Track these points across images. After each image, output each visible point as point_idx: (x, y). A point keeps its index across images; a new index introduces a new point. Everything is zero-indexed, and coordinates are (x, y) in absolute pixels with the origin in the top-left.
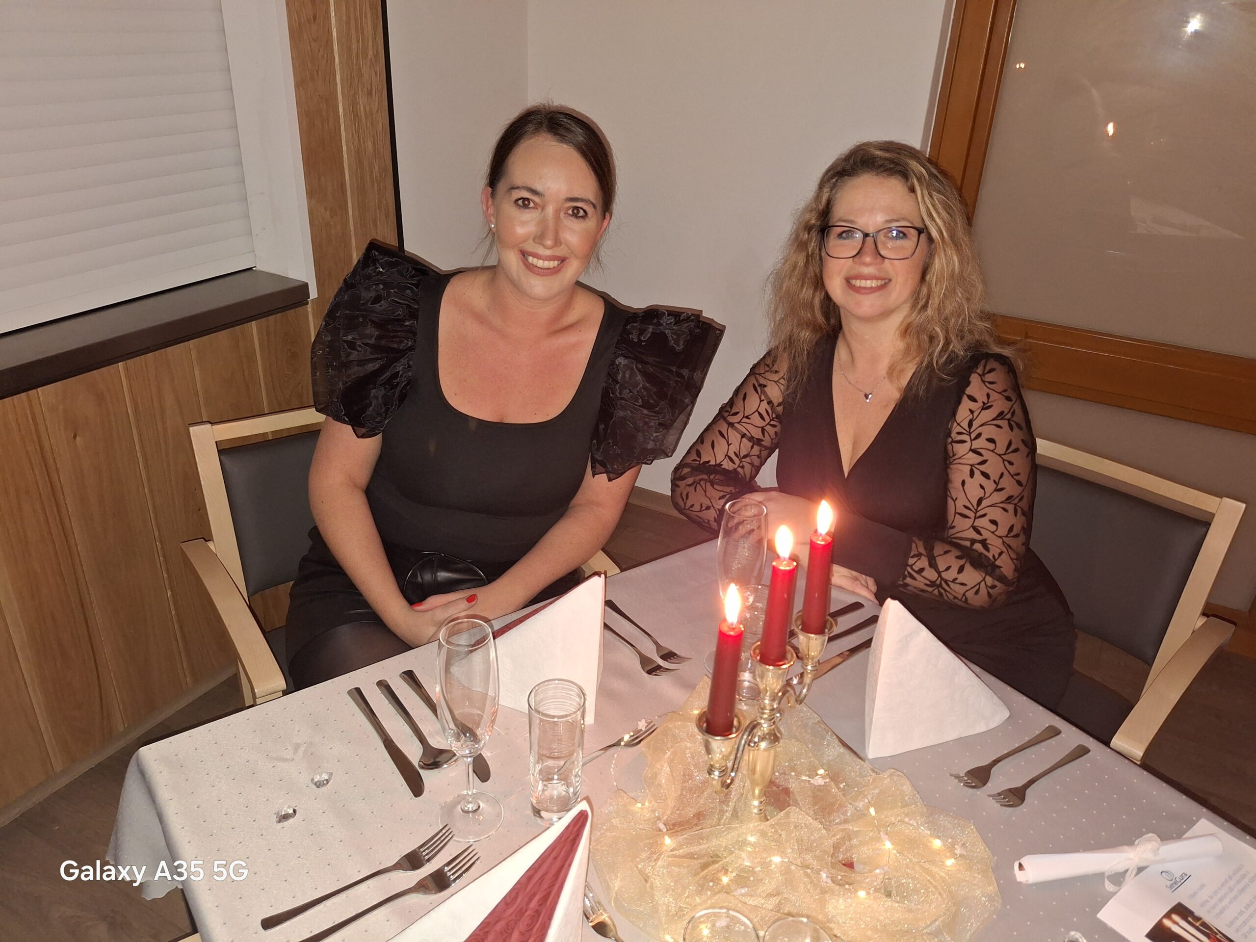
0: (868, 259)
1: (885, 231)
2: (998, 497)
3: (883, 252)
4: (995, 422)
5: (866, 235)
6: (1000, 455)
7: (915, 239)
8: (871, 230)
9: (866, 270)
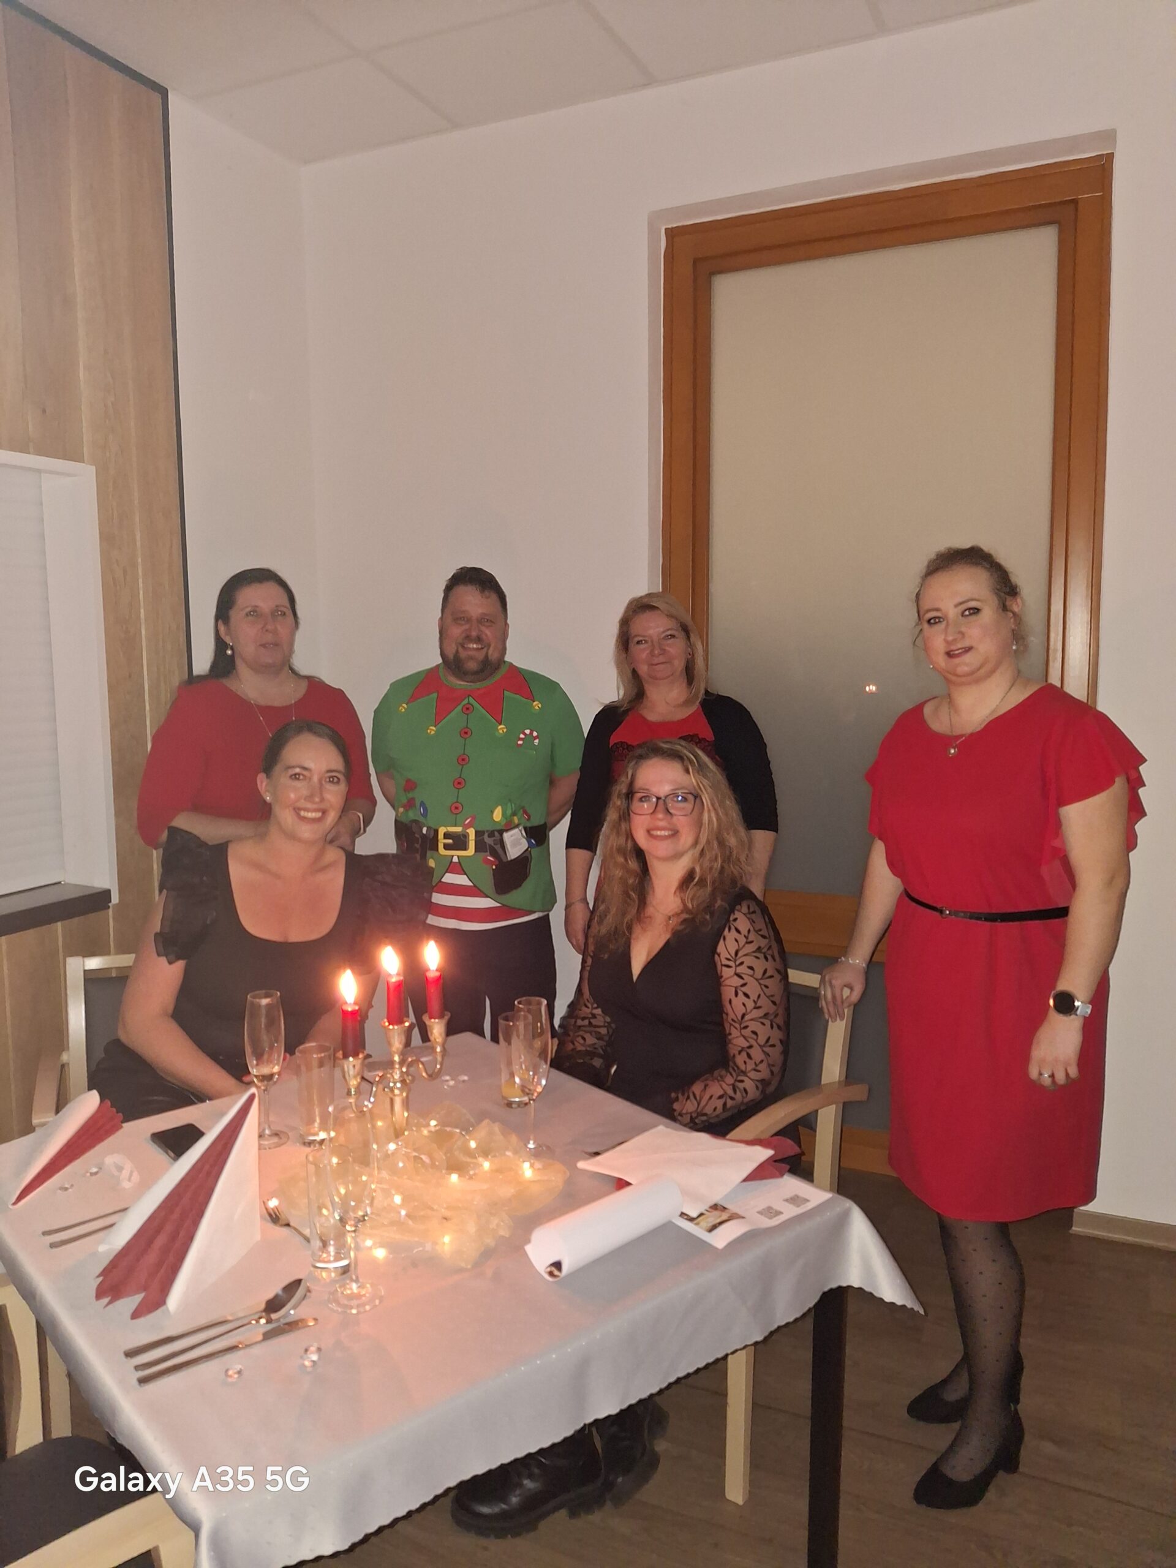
0: (660, 816)
1: (671, 796)
2: (756, 1014)
3: (671, 811)
4: (755, 954)
5: (658, 798)
6: (757, 980)
7: (693, 803)
8: (662, 795)
9: (661, 824)
